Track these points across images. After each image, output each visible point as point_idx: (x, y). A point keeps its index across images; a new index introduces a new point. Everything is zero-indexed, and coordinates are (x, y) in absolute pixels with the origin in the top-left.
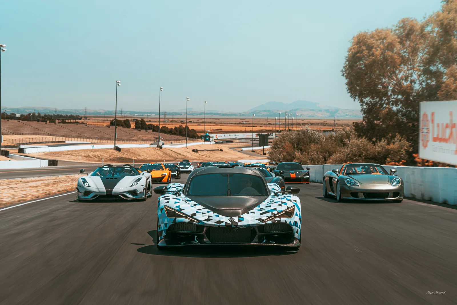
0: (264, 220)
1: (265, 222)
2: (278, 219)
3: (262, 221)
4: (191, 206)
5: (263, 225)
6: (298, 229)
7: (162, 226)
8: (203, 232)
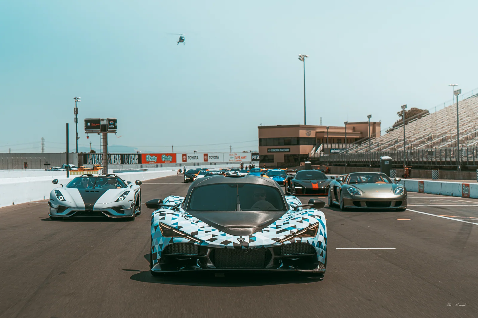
0: (281, 240)
1: (283, 242)
2: (298, 239)
3: (279, 241)
4: (192, 223)
5: (280, 246)
6: (323, 251)
7: (157, 247)
8: (206, 254)
